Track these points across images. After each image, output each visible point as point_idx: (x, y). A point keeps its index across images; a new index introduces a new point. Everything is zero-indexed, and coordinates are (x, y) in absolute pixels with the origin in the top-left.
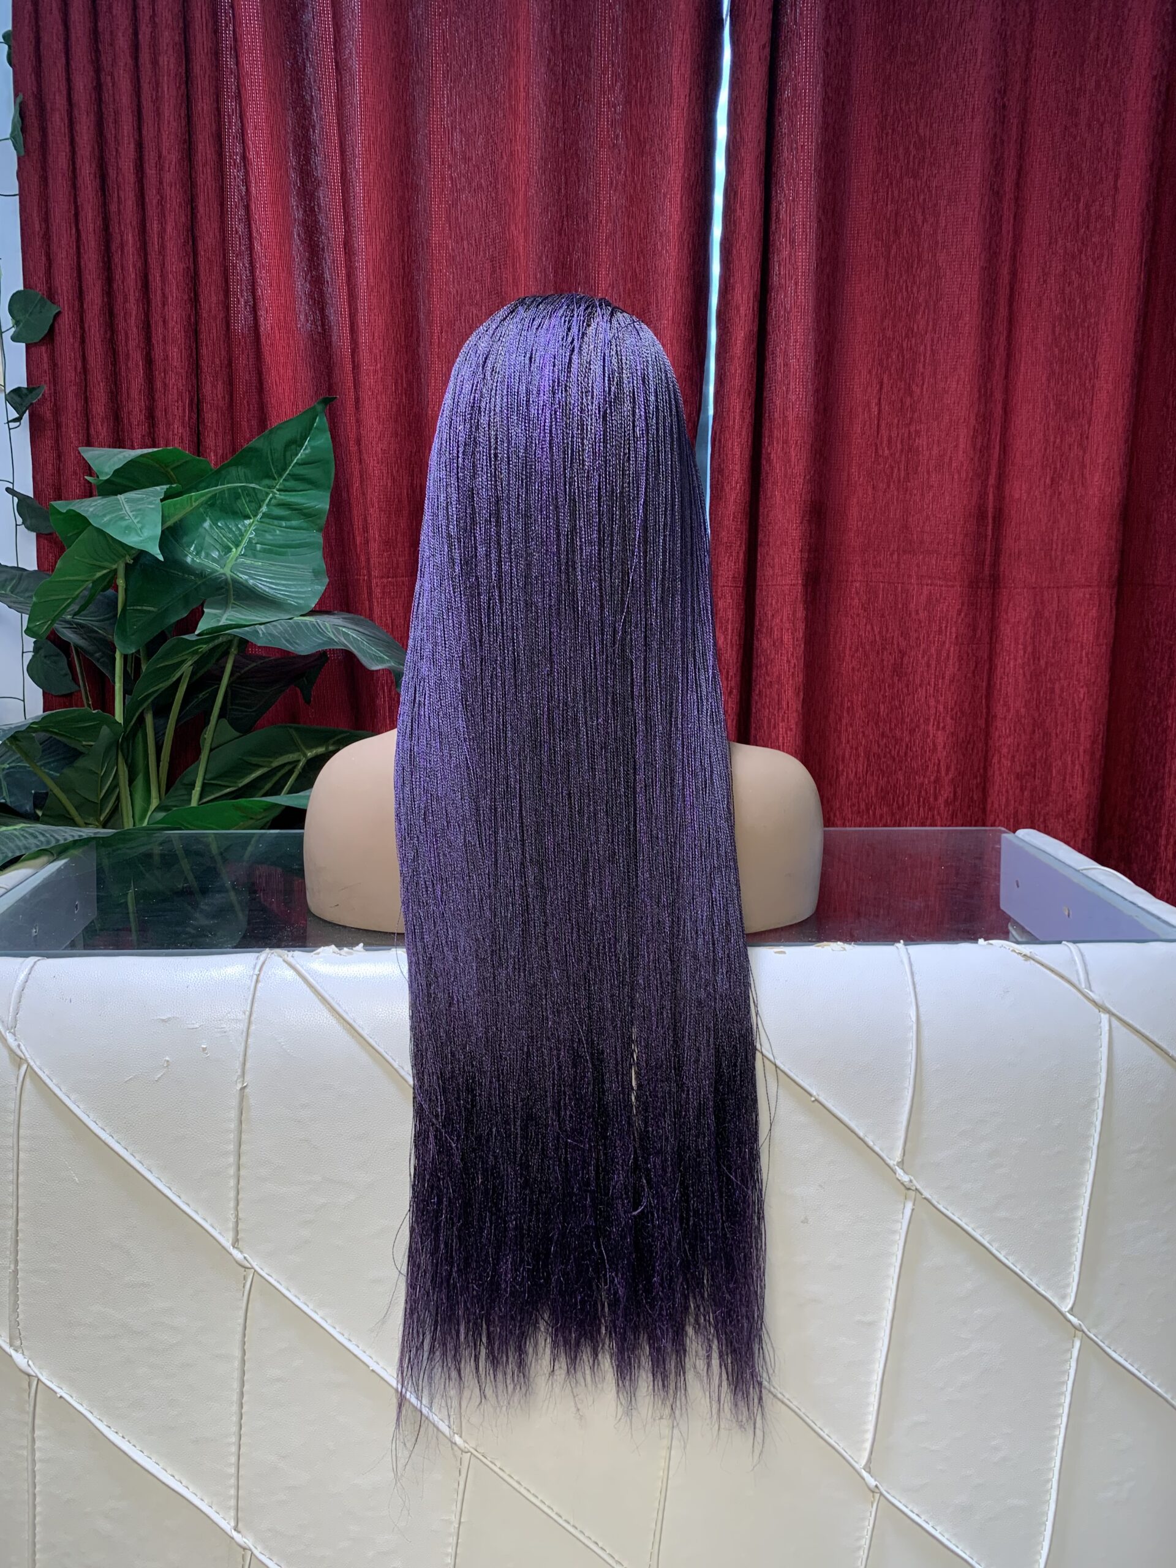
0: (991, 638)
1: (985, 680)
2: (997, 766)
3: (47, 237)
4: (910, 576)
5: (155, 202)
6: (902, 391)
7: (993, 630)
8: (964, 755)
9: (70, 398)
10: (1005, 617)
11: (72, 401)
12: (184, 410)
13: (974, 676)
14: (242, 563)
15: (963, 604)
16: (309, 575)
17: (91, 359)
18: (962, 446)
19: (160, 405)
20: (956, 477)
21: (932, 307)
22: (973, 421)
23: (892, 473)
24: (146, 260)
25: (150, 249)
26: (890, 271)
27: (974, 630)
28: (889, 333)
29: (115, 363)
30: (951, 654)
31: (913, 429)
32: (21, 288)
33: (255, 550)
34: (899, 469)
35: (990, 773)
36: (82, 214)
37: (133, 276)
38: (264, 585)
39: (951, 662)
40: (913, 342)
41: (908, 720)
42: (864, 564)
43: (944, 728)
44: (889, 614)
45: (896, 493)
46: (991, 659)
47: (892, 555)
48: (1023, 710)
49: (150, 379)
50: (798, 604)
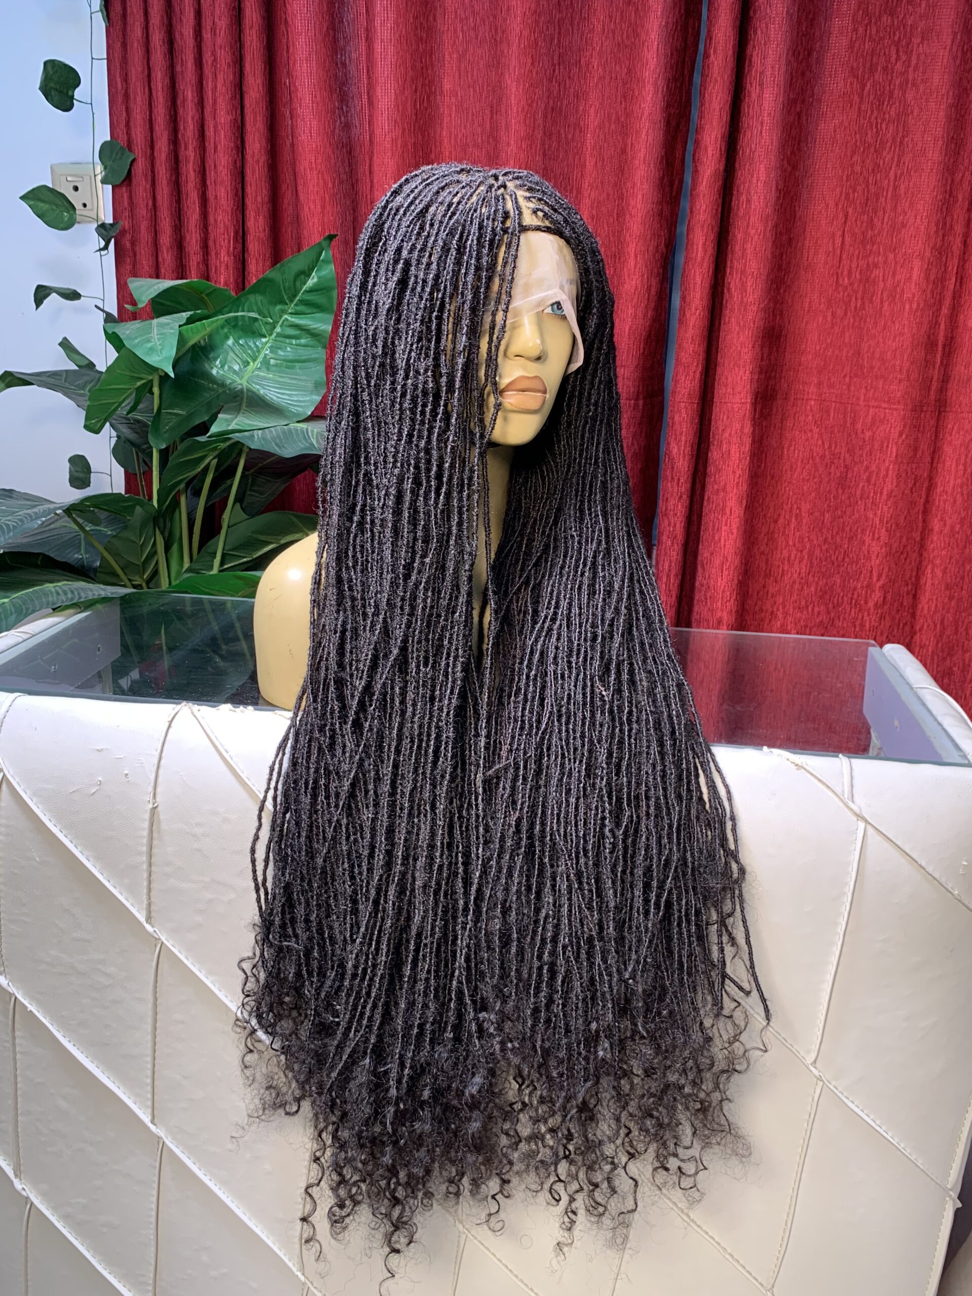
0: (932, 459)
1: (924, 496)
2: (929, 576)
3: (126, 96)
4: (858, 399)
5: (210, 62)
6: (865, 225)
7: (935, 452)
8: (896, 564)
9: (142, 232)
10: (949, 439)
11: (145, 235)
12: (229, 241)
13: (912, 492)
14: (257, 376)
15: (905, 427)
16: (310, 385)
17: (159, 197)
18: (915, 278)
19: (212, 236)
20: (907, 307)
21: (898, 143)
22: (928, 254)
23: (850, 301)
24: (203, 112)
25: (206, 104)
26: (863, 108)
27: (916, 450)
28: (858, 168)
29: (179, 201)
30: (890, 472)
31: (871, 260)
32: (109, 138)
33: (269, 364)
34: (856, 299)
35: (922, 582)
36: (153, 75)
37: (191, 128)
38: (272, 393)
39: (888, 480)
40: (878, 178)
41: (847, 529)
42: (820, 384)
43: (879, 538)
44: (839, 431)
45: (852, 320)
46: (931, 478)
47: (845, 377)
48: (958, 527)
49: (204, 215)
50: (746, 421)
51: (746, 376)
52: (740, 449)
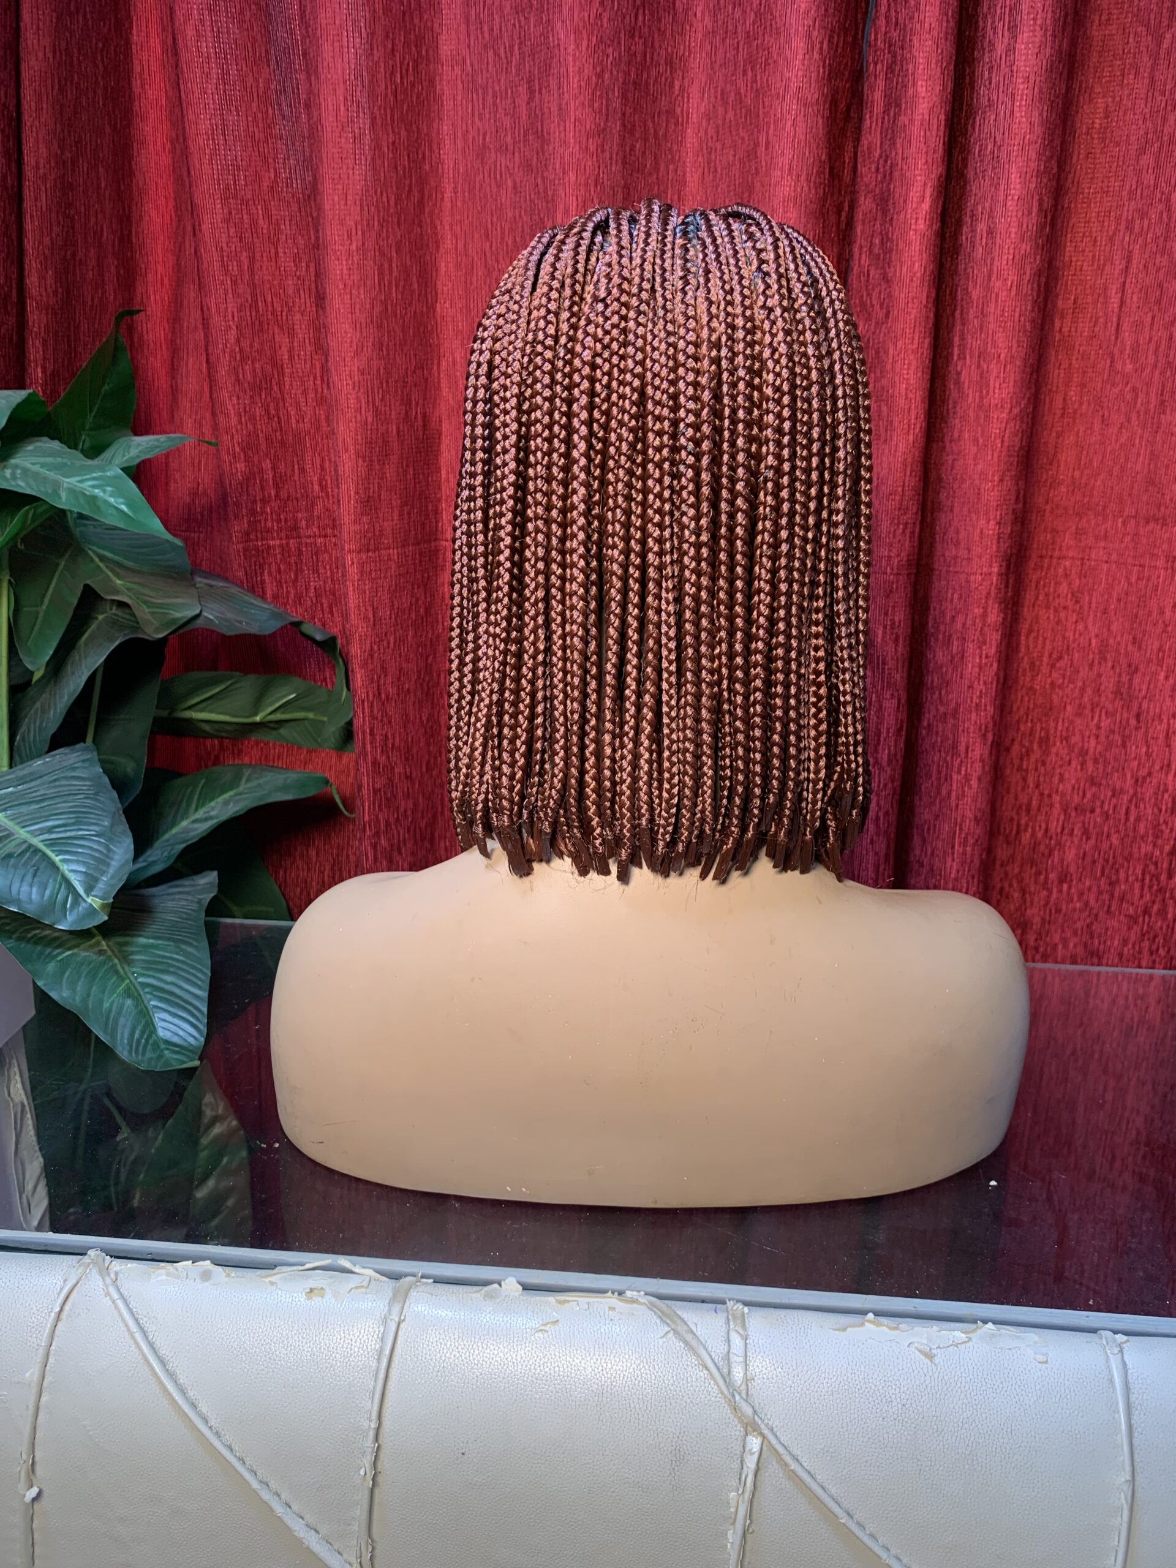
42: (1080, 533)
47: (1125, 522)
50: (990, 602)
51: (991, 529)
52: (980, 648)
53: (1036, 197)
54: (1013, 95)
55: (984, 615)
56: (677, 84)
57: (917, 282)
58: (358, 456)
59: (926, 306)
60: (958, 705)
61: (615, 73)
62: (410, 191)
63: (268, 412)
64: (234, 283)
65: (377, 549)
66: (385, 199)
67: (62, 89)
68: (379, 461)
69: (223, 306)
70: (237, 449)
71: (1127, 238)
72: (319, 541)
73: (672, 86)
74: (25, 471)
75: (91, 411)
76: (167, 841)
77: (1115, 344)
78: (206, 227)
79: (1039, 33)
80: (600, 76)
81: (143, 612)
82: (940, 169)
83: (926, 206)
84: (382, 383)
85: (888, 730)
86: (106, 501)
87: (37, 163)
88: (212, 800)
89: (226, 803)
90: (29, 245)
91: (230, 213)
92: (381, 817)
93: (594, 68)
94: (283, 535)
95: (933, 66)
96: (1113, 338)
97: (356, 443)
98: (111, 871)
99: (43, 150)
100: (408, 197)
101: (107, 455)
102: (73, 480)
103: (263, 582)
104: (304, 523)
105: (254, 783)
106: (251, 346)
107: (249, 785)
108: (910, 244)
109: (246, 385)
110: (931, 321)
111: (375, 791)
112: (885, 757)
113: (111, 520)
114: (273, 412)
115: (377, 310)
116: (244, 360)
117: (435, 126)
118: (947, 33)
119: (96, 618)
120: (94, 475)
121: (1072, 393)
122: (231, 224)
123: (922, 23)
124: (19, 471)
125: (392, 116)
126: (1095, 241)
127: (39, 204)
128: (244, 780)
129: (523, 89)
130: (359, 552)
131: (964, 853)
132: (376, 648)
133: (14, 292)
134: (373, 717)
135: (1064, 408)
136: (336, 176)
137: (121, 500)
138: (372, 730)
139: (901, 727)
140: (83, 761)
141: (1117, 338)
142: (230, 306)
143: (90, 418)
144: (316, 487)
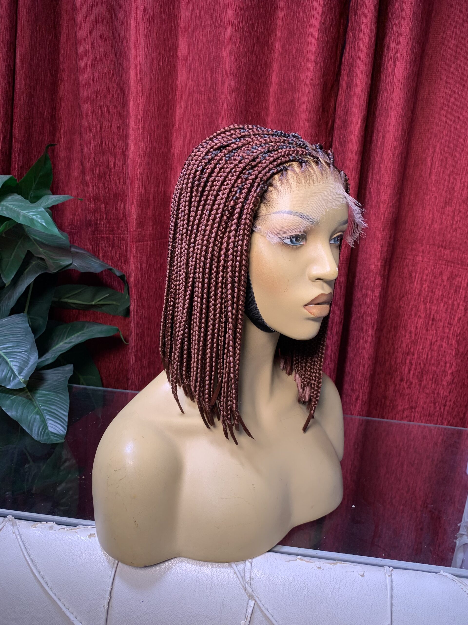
50: (377, 276)
51: (378, 248)
52: (373, 293)
53: (401, 125)
54: (393, 87)
55: (375, 280)
56: (268, 72)
57: (354, 153)
58: (138, 206)
59: (357, 163)
60: (364, 314)
61: (244, 68)
62: (163, 106)
63: (104, 185)
64: (94, 136)
65: (143, 241)
66: (153, 109)
67: (32, 59)
68: (145, 208)
69: (89, 145)
70: (92, 199)
71: (435, 141)
72: (122, 236)
73: (265, 73)
74: (7, 207)
75: (35, 182)
76: (54, 350)
77: (429, 180)
78: (84, 115)
79: (404, 65)
80: (238, 69)
81: (49, 262)
82: (365, 112)
83: (359, 126)
84: (148, 178)
85: (336, 322)
86: (37, 221)
87: (20, 87)
88: (72, 335)
89: (78, 336)
90: (15, 118)
91: (94, 110)
92: (139, 344)
93: (236, 66)
94: (108, 233)
95: (363, 74)
96: (428, 177)
97: (137, 201)
98: (29, 366)
99: (23, 82)
100: (163, 108)
101: (39, 202)
102: (25, 212)
103: (99, 251)
104: (116, 229)
105: (89, 329)
106: (99, 161)
107: (87, 330)
108: (352, 139)
109: (96, 175)
110: (359, 168)
111: (137, 334)
112: (335, 332)
113: (39, 228)
114: (106, 186)
115: (148, 150)
116: (96, 165)
117: (175, 81)
118: (369, 62)
119: (32, 263)
120: (33, 210)
121: (412, 197)
122: (94, 114)
123: (360, 58)
124: (4, 208)
125: (158, 78)
126: (423, 140)
127: (20, 102)
128: (86, 327)
129: (209, 72)
130: (136, 242)
131: (364, 370)
132: (140, 279)
133: (8, 135)
134: (138, 306)
135: (409, 202)
136: (135, 100)
137: (43, 221)
138: (137, 311)
139: (341, 321)
140: (22, 321)
141: (429, 177)
142: (92, 145)
143: (34, 185)
144: (122, 215)
